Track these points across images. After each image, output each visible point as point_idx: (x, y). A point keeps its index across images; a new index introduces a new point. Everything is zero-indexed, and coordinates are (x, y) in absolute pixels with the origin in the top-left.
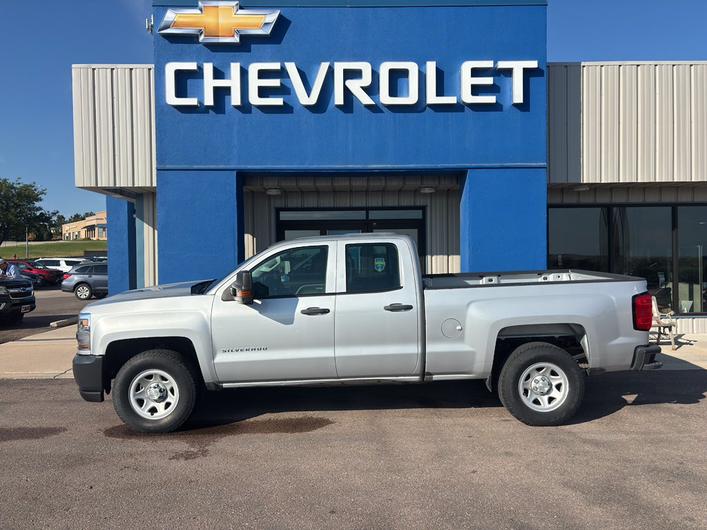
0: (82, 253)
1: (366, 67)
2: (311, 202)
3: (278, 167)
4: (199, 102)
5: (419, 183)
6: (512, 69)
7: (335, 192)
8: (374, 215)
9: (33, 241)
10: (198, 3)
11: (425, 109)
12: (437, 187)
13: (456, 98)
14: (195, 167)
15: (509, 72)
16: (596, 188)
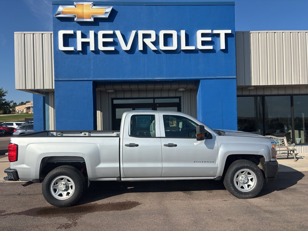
0: (24, 119)
1: (153, 33)
2: (128, 95)
3: (112, 79)
4: (75, 49)
5: (178, 86)
6: (220, 34)
7: (139, 91)
8: (157, 101)
9: (2, 114)
10: (74, 3)
11: (180, 52)
12: (186, 88)
13: (194, 47)
14: (73, 79)
15: (218, 35)
16: (257, 88)
